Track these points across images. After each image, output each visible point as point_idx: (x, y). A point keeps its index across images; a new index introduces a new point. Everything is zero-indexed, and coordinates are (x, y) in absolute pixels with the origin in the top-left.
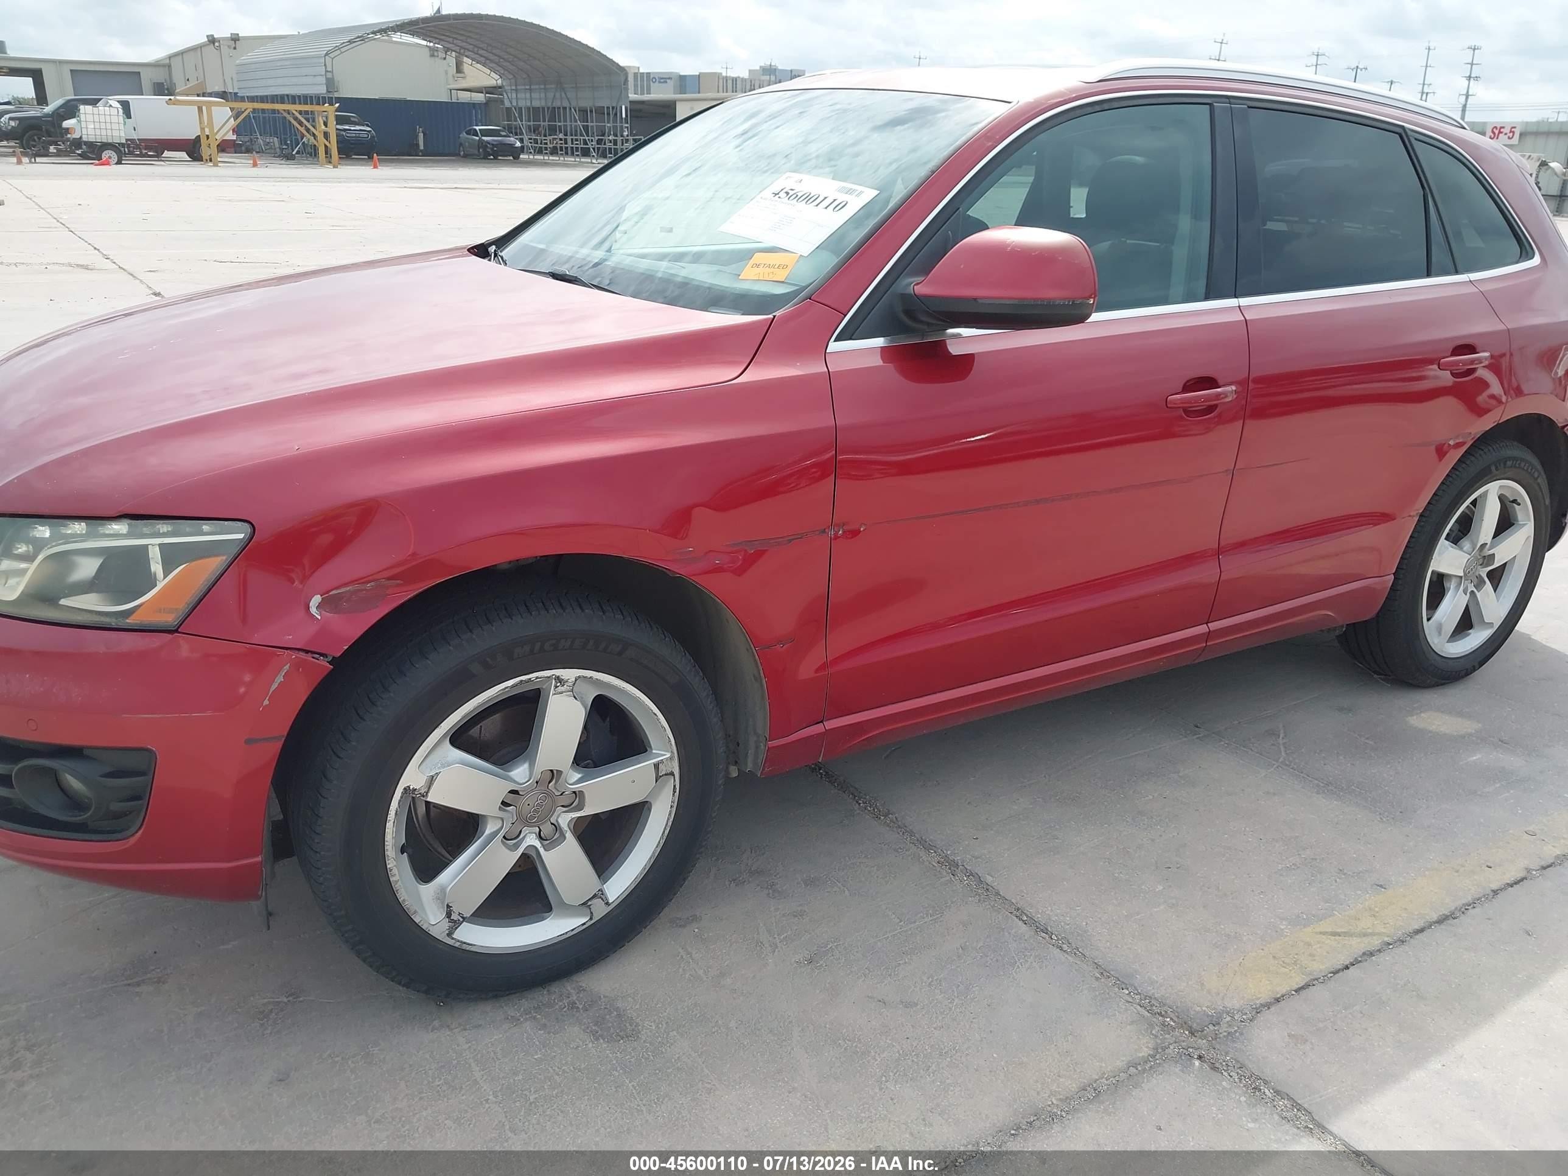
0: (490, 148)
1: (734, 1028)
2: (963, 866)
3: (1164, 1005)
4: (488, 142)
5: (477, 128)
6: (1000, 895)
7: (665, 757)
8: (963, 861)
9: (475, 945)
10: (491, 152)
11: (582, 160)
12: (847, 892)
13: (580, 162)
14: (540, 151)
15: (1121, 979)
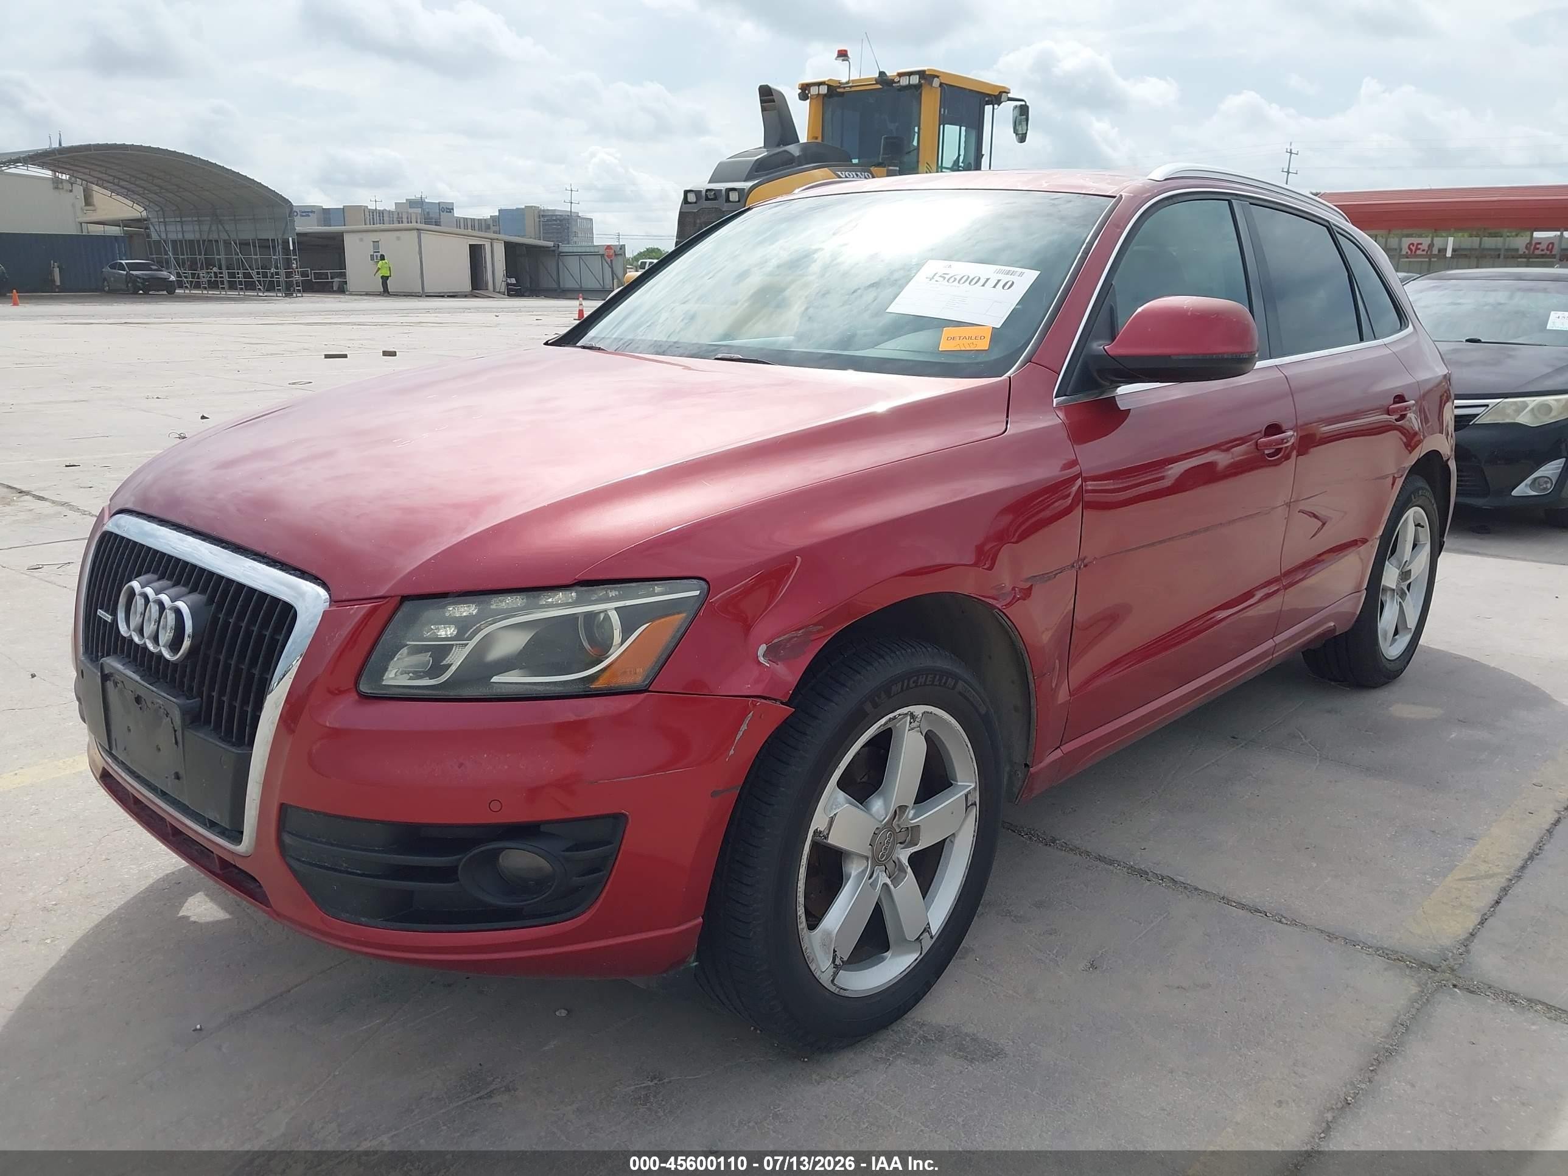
0: (141, 283)
1: (1079, 1031)
2: (1151, 872)
3: (1397, 952)
4: (137, 276)
5: (123, 262)
6: (1200, 890)
7: (971, 787)
8: (1150, 869)
9: (848, 990)
10: (141, 287)
11: (246, 293)
12: (1076, 908)
13: (244, 295)
14: (197, 286)
15: (1348, 938)
